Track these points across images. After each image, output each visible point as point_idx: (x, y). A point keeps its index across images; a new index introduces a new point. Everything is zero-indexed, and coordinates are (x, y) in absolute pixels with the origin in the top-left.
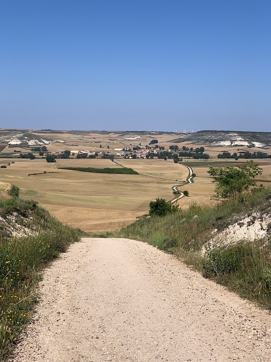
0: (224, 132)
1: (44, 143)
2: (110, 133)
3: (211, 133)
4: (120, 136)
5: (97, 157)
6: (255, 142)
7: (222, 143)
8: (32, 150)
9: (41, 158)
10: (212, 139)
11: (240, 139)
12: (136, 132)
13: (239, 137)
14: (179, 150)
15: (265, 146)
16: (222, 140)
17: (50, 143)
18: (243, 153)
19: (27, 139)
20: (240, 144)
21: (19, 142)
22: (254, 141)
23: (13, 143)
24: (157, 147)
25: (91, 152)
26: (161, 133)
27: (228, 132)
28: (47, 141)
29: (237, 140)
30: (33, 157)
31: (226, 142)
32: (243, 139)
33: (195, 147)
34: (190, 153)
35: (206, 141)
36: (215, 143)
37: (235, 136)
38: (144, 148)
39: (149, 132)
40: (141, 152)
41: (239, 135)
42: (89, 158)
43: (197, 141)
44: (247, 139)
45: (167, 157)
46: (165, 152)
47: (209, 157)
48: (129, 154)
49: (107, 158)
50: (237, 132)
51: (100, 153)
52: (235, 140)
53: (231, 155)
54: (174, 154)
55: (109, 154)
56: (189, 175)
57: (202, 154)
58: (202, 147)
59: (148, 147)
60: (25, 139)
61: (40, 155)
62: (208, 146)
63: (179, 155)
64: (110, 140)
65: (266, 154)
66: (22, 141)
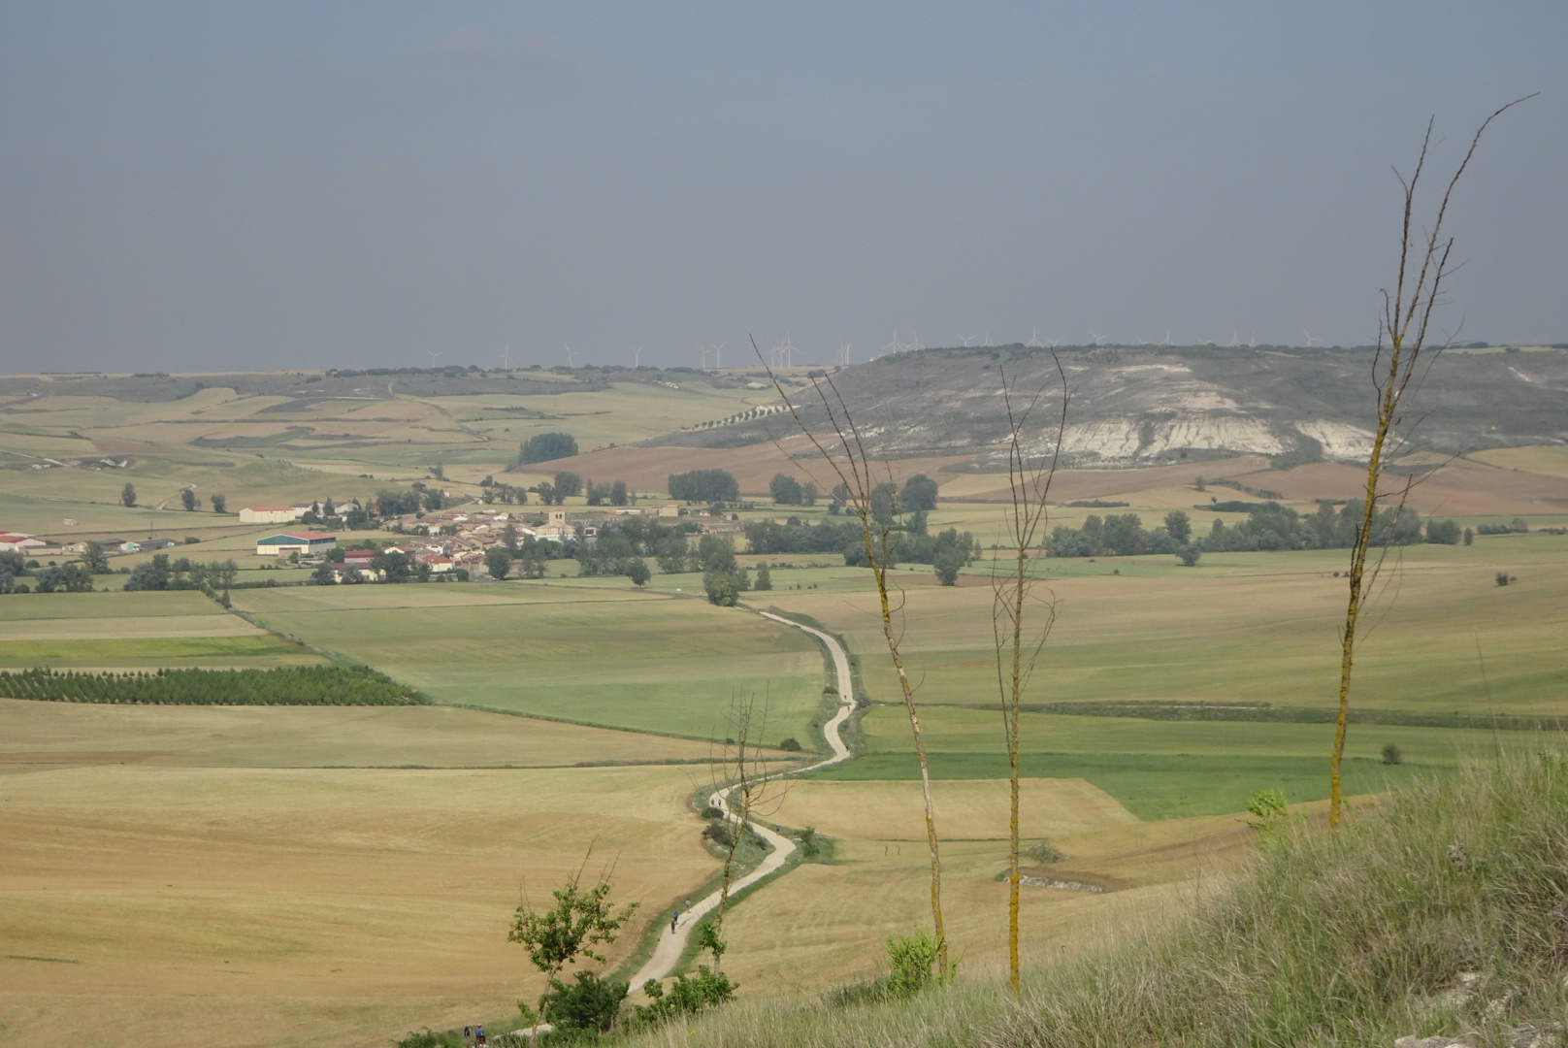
0: (1084, 352)
2: (200, 386)
3: (987, 368)
5: (99, 581)
6: (1321, 423)
7: (1073, 440)
10: (989, 407)
11: (1207, 401)
12: (406, 377)
13: (1196, 384)
14: (749, 508)
15: (1396, 449)
16: (1072, 417)
18: (1234, 507)
20: (1208, 438)
22: (1311, 416)
24: (566, 486)
25: (50, 544)
26: (598, 378)
27: (1114, 355)
29: (1183, 416)
31: (1105, 426)
32: (1230, 404)
33: (864, 478)
34: (825, 529)
36: (1015, 444)
37: (1168, 378)
38: (468, 499)
39: (502, 376)
40: (451, 530)
41: (1198, 375)
42: (39, 590)
43: (880, 427)
44: (1265, 406)
45: (651, 563)
46: (632, 530)
47: (978, 549)
48: (356, 548)
49: (182, 586)
50: (1184, 353)
51: (124, 547)
52: (1171, 416)
53: (1145, 533)
54: (706, 539)
55: (196, 555)
56: (831, 691)
57: (917, 527)
58: (920, 479)
59: (504, 487)
62: (964, 468)
63: (741, 543)
64: (200, 443)
65: (1409, 516)
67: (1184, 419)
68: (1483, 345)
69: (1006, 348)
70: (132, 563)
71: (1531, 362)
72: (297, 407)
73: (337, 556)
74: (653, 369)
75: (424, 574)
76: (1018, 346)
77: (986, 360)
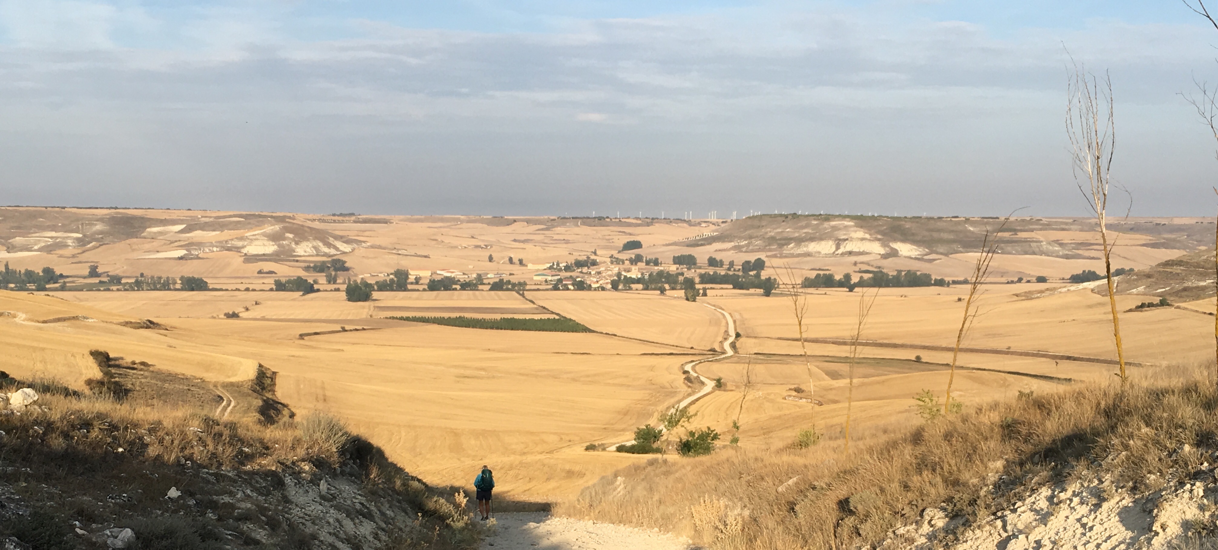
0: (817, 217)
1: (337, 249)
2: (515, 221)
3: (783, 221)
4: (542, 230)
5: (480, 287)
6: (899, 243)
7: (812, 247)
8: (307, 269)
9: (331, 290)
10: (785, 235)
11: (860, 235)
12: (585, 220)
13: (855, 229)
14: (700, 268)
15: (924, 253)
16: (812, 239)
17: (353, 250)
18: (866, 272)
19: (293, 240)
20: (860, 248)
21: (270, 248)
22: (895, 240)
23: (253, 249)
24: (638, 259)
25: (464, 274)
26: (651, 221)
27: (828, 218)
28: (345, 245)
29: (851, 239)
30: (309, 289)
31: (823, 243)
32: (867, 236)
33: (740, 258)
34: (726, 276)
35: (772, 240)
36: (792, 248)
37: (846, 227)
38: (605, 262)
39: (618, 220)
40: (599, 273)
41: (857, 226)
42: (460, 290)
43: (746, 241)
44: (879, 237)
45: (667, 286)
46: (660, 274)
47: (778, 284)
48: (567, 278)
49: (508, 290)
50: (853, 218)
51: (489, 276)
52: (847, 239)
53: (835, 280)
54: (686, 278)
55: (514, 279)
56: (726, 332)
57: (758, 276)
58: (759, 259)
59: (617, 259)
60: (284, 239)
61: (329, 282)
62: (775, 256)
63: (697, 280)
64: (515, 241)
65: (928, 276)
66: (279, 246)
67: (851, 241)
68: (957, 217)
69: (790, 214)
70: (492, 282)
71: (973, 223)
72: (547, 229)
73: (560, 281)
74: (669, 219)
75: (589, 288)
76: (795, 214)
77: (784, 219)
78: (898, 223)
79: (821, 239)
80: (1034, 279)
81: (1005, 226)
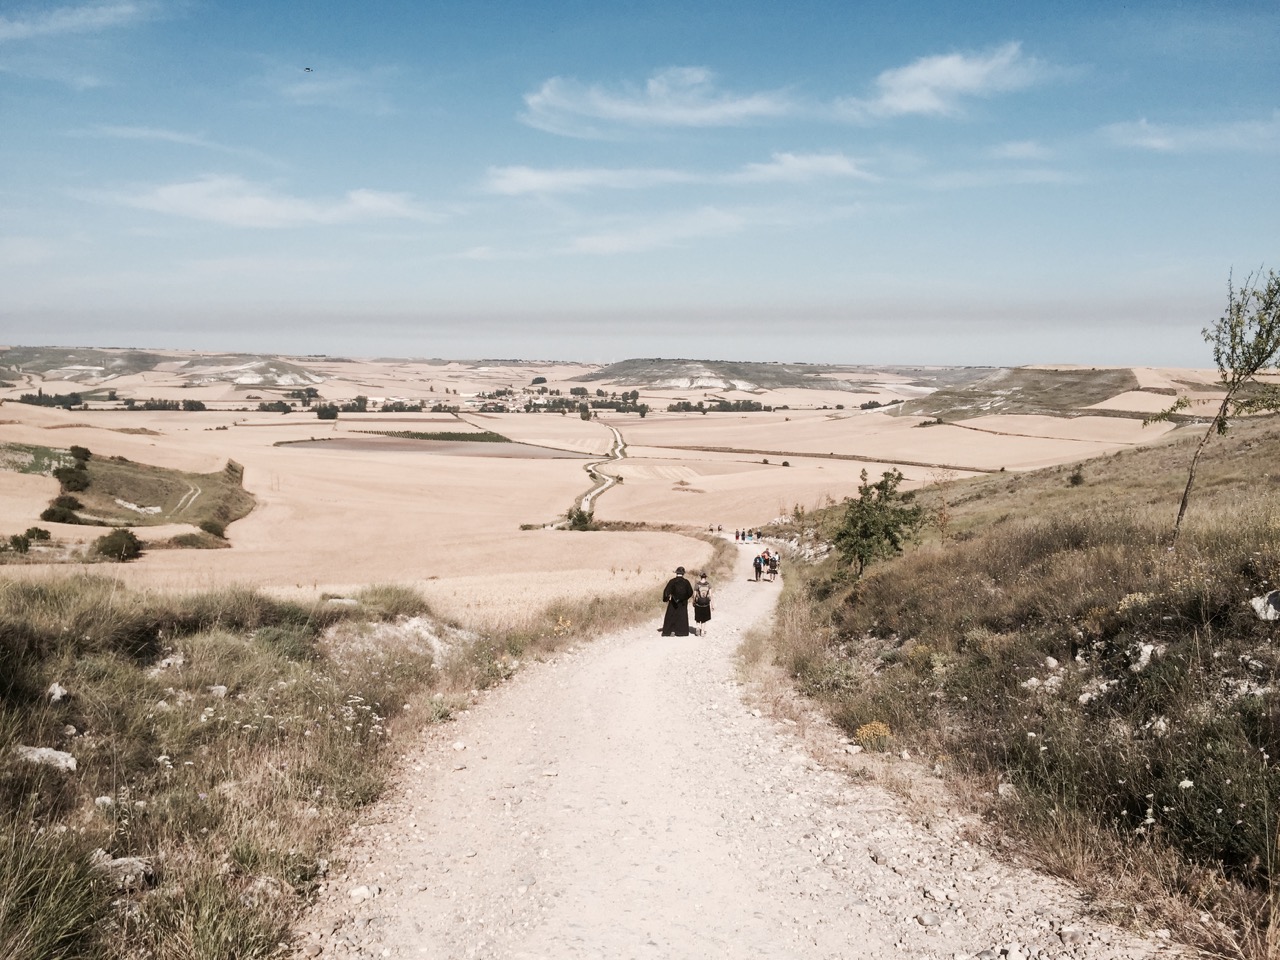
0: (675, 361)
1: (311, 380)
2: (450, 362)
3: (651, 364)
4: (470, 369)
5: (423, 409)
6: (736, 380)
7: (673, 382)
8: (287, 395)
9: (306, 411)
10: (653, 374)
11: (708, 374)
13: (705, 370)
14: (591, 397)
15: (754, 388)
16: (672, 377)
17: (323, 381)
18: (714, 401)
19: (276, 373)
20: (708, 384)
21: (257, 379)
22: (733, 378)
23: (243, 380)
24: (544, 390)
25: (411, 399)
26: (552, 364)
27: (684, 362)
28: (317, 377)
30: (286, 410)
31: (681, 379)
32: (713, 375)
33: (620, 391)
34: (611, 402)
35: (644, 377)
36: (659, 383)
37: (698, 368)
38: (519, 392)
39: (527, 363)
40: (515, 400)
41: (705, 367)
42: (408, 412)
43: (624, 378)
44: (722, 376)
45: (567, 410)
46: (561, 401)
47: (650, 408)
48: (491, 404)
49: (445, 411)
50: (702, 362)
51: (430, 402)
52: (698, 377)
53: (692, 406)
54: (581, 404)
55: (450, 404)
57: (634, 403)
58: (635, 391)
59: (529, 390)
60: (270, 372)
61: (304, 405)
62: (646, 389)
63: (590, 406)
64: (450, 376)
65: (759, 404)
66: (265, 377)
67: (702, 378)
68: (777, 362)
69: (656, 359)
70: (433, 405)
71: (789, 367)
72: (474, 368)
73: (485, 405)
74: (565, 362)
75: (508, 411)
76: (660, 359)
78: (734, 365)
79: (680, 377)
80: (834, 407)
81: (812, 369)
